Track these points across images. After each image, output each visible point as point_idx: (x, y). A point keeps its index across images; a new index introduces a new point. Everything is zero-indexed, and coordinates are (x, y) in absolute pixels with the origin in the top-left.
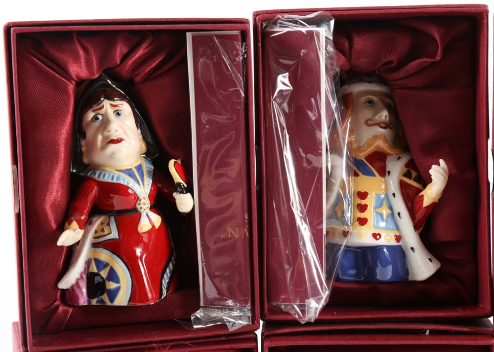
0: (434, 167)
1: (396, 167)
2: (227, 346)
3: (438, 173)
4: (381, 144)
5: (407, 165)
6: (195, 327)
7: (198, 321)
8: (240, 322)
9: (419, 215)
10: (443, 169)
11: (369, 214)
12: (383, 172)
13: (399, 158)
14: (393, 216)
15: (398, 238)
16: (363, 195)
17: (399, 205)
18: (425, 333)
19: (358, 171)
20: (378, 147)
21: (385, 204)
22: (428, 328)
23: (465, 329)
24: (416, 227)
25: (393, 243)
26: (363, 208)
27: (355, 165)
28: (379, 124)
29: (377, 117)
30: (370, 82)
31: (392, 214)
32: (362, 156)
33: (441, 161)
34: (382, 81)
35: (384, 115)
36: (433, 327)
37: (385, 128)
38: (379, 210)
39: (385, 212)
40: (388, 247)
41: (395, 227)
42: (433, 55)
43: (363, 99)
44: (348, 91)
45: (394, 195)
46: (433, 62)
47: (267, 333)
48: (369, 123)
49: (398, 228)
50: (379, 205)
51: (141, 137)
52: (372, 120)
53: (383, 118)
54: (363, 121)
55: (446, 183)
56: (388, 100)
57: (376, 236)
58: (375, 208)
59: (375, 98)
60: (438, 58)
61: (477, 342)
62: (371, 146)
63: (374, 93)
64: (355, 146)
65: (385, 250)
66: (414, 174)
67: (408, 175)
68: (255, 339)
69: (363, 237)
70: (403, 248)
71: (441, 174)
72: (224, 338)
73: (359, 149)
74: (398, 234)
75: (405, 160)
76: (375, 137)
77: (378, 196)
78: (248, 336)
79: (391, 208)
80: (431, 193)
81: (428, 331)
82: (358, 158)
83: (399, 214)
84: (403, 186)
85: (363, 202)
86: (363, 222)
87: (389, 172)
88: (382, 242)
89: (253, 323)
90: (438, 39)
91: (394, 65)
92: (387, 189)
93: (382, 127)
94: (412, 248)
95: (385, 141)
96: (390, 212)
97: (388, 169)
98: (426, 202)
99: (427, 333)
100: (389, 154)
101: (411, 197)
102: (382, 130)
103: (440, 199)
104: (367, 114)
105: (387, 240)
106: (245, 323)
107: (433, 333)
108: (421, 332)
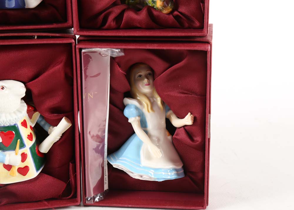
18: (34, 37)
22: (36, 35)
23: (57, 35)
36: (39, 34)
61: (63, 41)
99: (36, 38)
107: (39, 37)
108: (32, 38)
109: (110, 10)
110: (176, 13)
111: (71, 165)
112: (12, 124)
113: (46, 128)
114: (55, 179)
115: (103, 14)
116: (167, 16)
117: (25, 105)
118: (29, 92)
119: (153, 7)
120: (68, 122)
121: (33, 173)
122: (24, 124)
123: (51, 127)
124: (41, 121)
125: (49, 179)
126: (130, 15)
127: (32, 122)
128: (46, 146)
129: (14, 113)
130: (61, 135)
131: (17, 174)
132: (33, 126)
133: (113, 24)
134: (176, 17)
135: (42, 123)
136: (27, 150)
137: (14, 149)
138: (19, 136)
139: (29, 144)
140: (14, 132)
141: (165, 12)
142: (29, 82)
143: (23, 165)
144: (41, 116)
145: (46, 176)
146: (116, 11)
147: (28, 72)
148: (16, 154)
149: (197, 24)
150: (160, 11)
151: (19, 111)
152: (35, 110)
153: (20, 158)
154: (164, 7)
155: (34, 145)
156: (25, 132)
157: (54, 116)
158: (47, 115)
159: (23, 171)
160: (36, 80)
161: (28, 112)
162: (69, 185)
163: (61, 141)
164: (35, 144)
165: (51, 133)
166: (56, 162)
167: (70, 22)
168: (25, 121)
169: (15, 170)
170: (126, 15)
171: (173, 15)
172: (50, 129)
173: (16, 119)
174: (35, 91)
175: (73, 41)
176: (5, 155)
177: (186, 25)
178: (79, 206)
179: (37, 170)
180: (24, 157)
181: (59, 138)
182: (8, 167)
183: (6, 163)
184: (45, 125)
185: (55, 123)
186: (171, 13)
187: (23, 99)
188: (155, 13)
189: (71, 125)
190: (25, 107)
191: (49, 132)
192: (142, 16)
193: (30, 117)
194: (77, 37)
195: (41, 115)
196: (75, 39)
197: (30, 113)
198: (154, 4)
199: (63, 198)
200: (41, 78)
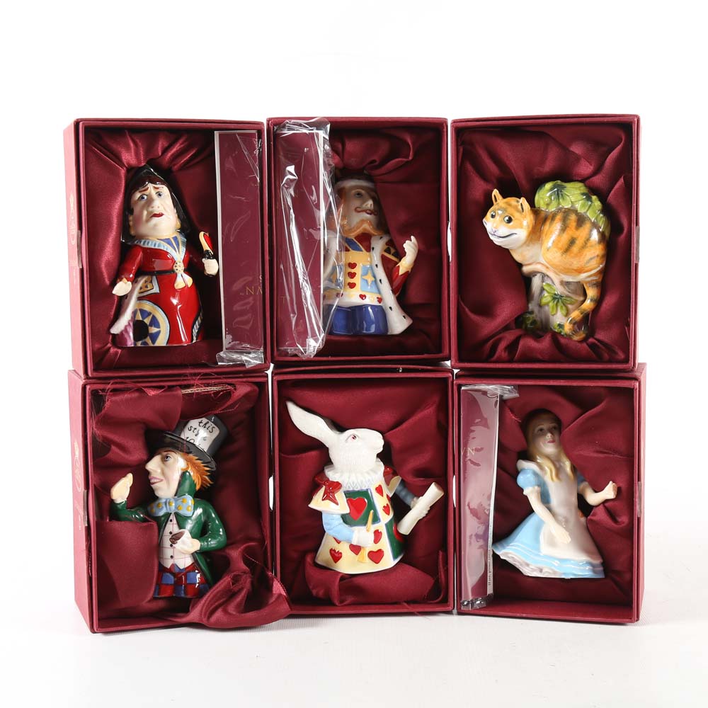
0: (407, 242)
1: (379, 245)
2: (244, 380)
3: (410, 247)
4: (367, 227)
5: (387, 244)
6: (219, 364)
7: (222, 359)
8: (255, 361)
9: (396, 283)
10: (414, 244)
11: (357, 280)
12: (369, 249)
13: (381, 238)
14: (376, 282)
15: (380, 300)
16: (353, 266)
17: (381, 273)
18: (398, 370)
19: (349, 247)
20: (365, 229)
21: (370, 272)
22: (401, 368)
23: (429, 368)
24: (394, 291)
25: (376, 303)
26: (352, 275)
27: (346, 242)
28: (365, 211)
29: (364, 206)
30: (359, 179)
31: (376, 281)
32: (352, 236)
33: (412, 237)
34: (369, 178)
35: (370, 204)
36: (405, 366)
37: (370, 214)
38: (365, 278)
39: (370, 279)
40: (372, 306)
41: (377, 291)
42: (407, 156)
43: (353, 191)
44: (342, 186)
45: (377, 265)
46: (407, 162)
47: (276, 372)
48: (357, 210)
49: (380, 293)
50: (365, 274)
51: (176, 215)
52: (359, 208)
53: (369, 206)
54: (353, 208)
55: (416, 255)
56: (373, 194)
57: (362, 297)
58: (362, 276)
59: (363, 192)
60: (410, 158)
61: (437, 375)
62: (359, 228)
63: (362, 188)
64: (346, 228)
65: (369, 308)
66: (393, 251)
67: (388, 251)
68: (267, 376)
69: (352, 298)
70: (384, 307)
71: (412, 247)
72: (241, 375)
73: (350, 230)
74: (380, 297)
75: (385, 239)
76: (363, 221)
77: (364, 266)
78: (261, 374)
79: (374, 277)
80: (405, 265)
82: (350, 238)
83: (380, 280)
84: (384, 259)
85: (353, 271)
86: (352, 286)
87: (373, 249)
88: (367, 301)
89: (265, 362)
90: (410, 144)
91: (377, 163)
92: (371, 262)
93: (368, 214)
94: (391, 308)
95: (370, 224)
96: (373, 279)
97: (372, 247)
98: (401, 271)
99: (400, 371)
100: (374, 235)
101: (390, 268)
102: (368, 216)
103: (412, 269)
104: (356, 203)
105: (371, 300)
106: (258, 362)
107: (405, 371)
108: (396, 371)
109: (501, 335)
110: (591, 340)
111: (441, 553)
112: (364, 488)
113: (408, 500)
114: (419, 572)
115: (491, 341)
116: (579, 345)
117: (382, 463)
118: (387, 446)
119: (560, 333)
120: (439, 489)
121: (389, 561)
122: (379, 490)
123: (415, 499)
124: (401, 491)
125: (411, 572)
126: (528, 343)
127: (390, 490)
128: (407, 525)
129: (368, 473)
130: (429, 509)
131: (367, 560)
132: (390, 496)
133: (505, 355)
134: (592, 346)
135: (403, 494)
136: (381, 526)
137: (365, 524)
138: (372, 506)
139: (385, 518)
140: (366, 500)
141: (576, 338)
142: (389, 431)
143: (375, 548)
145: (408, 566)
146: (509, 337)
147: (387, 417)
148: (368, 531)
149: (621, 356)
150: (568, 337)
151: (374, 471)
152: (395, 474)
153: (372, 537)
154: (575, 332)
155: (391, 521)
156: (380, 502)
157: (419, 481)
158: (410, 479)
159: (376, 556)
160: (399, 428)
161: (385, 474)
162: (437, 582)
163: (428, 517)
165: (414, 506)
166: (421, 549)
167: (446, 352)
168: (380, 486)
169: (364, 553)
170: (522, 343)
171: (587, 344)
172: (413, 500)
173: (369, 480)
174: (396, 444)
175: (451, 375)
176: (353, 532)
177: (606, 356)
178: (449, 613)
179: (395, 557)
180: (377, 535)
181: (425, 512)
182: (356, 549)
183: (355, 543)
184: (406, 495)
185: (420, 492)
186: (584, 340)
188: (563, 341)
189: (443, 494)
190: (381, 467)
191: (411, 506)
192: (545, 344)
193: (388, 482)
194: (456, 371)
195: (402, 480)
196: (452, 373)
197: (388, 477)
198: (561, 329)
199: (429, 602)
200: (404, 425)
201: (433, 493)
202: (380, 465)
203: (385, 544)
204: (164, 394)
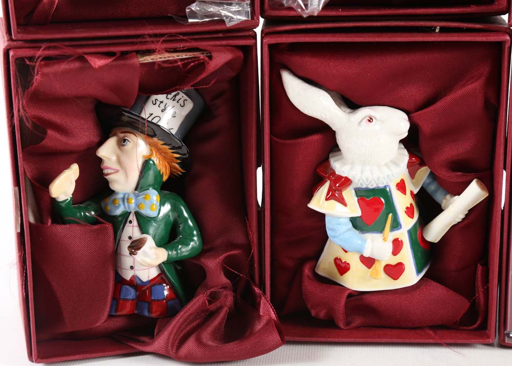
2: (224, 42)
6: (190, 20)
7: (194, 14)
8: (239, 17)
18: (435, 30)
22: (438, 25)
23: (478, 26)
36: (444, 24)
47: (267, 30)
61: (489, 38)
68: (254, 37)
72: (221, 35)
78: (247, 34)
81: (438, 27)
89: (252, 18)
99: (437, 31)
106: (243, 18)
107: (443, 30)
108: (431, 30)
111: (480, 267)
112: (381, 186)
113: (439, 197)
114: (451, 292)
117: (405, 152)
118: (414, 130)
120: (482, 189)
121: (411, 277)
122: (401, 186)
123: (448, 197)
125: (437, 291)
127: (415, 185)
129: (387, 165)
130: (466, 212)
131: (383, 275)
132: (415, 192)
136: (403, 235)
137: (381, 230)
138: (391, 208)
139: (408, 223)
140: (383, 200)
142: (416, 112)
143: (394, 261)
144: (433, 175)
145: (434, 284)
147: (415, 92)
148: (385, 239)
152: (422, 164)
153: (389, 247)
155: (415, 225)
156: (402, 202)
157: (455, 177)
158: (444, 174)
159: (395, 271)
160: (431, 108)
161: (410, 165)
162: (473, 306)
163: (466, 222)
164: (418, 225)
165: (447, 207)
166: (453, 261)
168: (402, 181)
169: (379, 267)
172: (445, 198)
173: (388, 176)
174: (426, 128)
175: (508, 38)
176: (365, 241)
178: (491, 345)
179: (419, 271)
180: (397, 246)
181: (462, 216)
182: (369, 262)
183: (366, 255)
184: (436, 191)
185: (458, 190)
187: (402, 141)
189: (487, 195)
190: (405, 156)
191: (443, 205)
193: (412, 174)
195: (431, 171)
197: (412, 169)
199: (462, 328)
200: (439, 105)
201: (474, 193)
202: (404, 154)
203: (407, 256)
204: (114, 63)
